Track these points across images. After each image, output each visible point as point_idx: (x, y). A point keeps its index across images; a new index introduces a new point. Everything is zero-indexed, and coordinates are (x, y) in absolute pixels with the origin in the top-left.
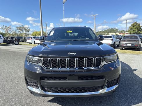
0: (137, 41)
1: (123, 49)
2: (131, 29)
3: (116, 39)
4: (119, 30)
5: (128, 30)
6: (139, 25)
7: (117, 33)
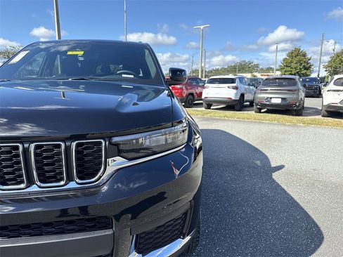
0: (295, 91)
1: (262, 111)
2: (286, 65)
3: (247, 87)
4: (261, 67)
5: (280, 66)
6: (304, 55)
7: (255, 74)
